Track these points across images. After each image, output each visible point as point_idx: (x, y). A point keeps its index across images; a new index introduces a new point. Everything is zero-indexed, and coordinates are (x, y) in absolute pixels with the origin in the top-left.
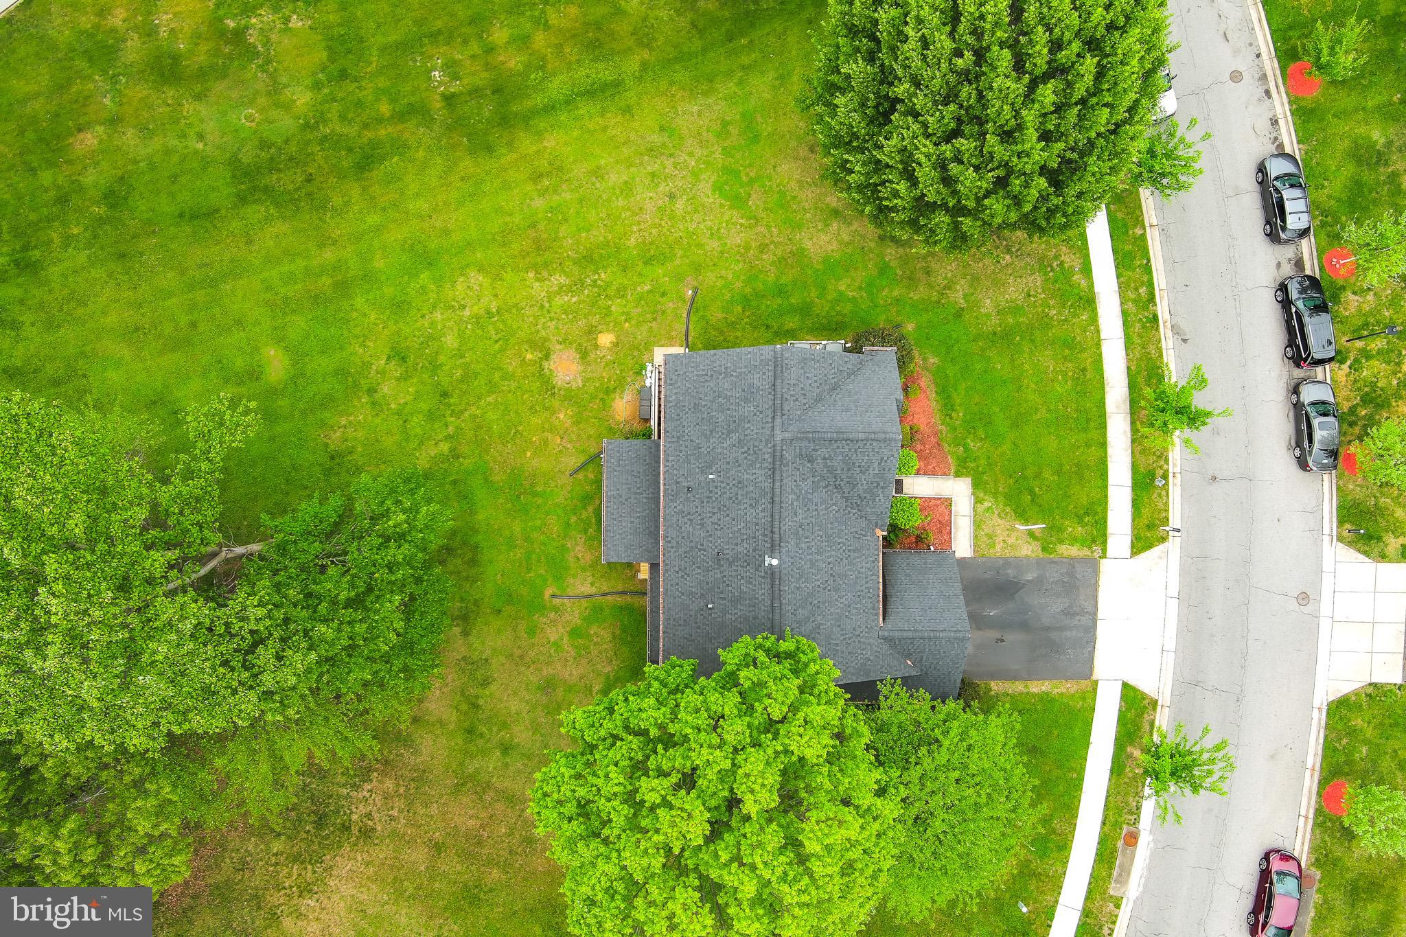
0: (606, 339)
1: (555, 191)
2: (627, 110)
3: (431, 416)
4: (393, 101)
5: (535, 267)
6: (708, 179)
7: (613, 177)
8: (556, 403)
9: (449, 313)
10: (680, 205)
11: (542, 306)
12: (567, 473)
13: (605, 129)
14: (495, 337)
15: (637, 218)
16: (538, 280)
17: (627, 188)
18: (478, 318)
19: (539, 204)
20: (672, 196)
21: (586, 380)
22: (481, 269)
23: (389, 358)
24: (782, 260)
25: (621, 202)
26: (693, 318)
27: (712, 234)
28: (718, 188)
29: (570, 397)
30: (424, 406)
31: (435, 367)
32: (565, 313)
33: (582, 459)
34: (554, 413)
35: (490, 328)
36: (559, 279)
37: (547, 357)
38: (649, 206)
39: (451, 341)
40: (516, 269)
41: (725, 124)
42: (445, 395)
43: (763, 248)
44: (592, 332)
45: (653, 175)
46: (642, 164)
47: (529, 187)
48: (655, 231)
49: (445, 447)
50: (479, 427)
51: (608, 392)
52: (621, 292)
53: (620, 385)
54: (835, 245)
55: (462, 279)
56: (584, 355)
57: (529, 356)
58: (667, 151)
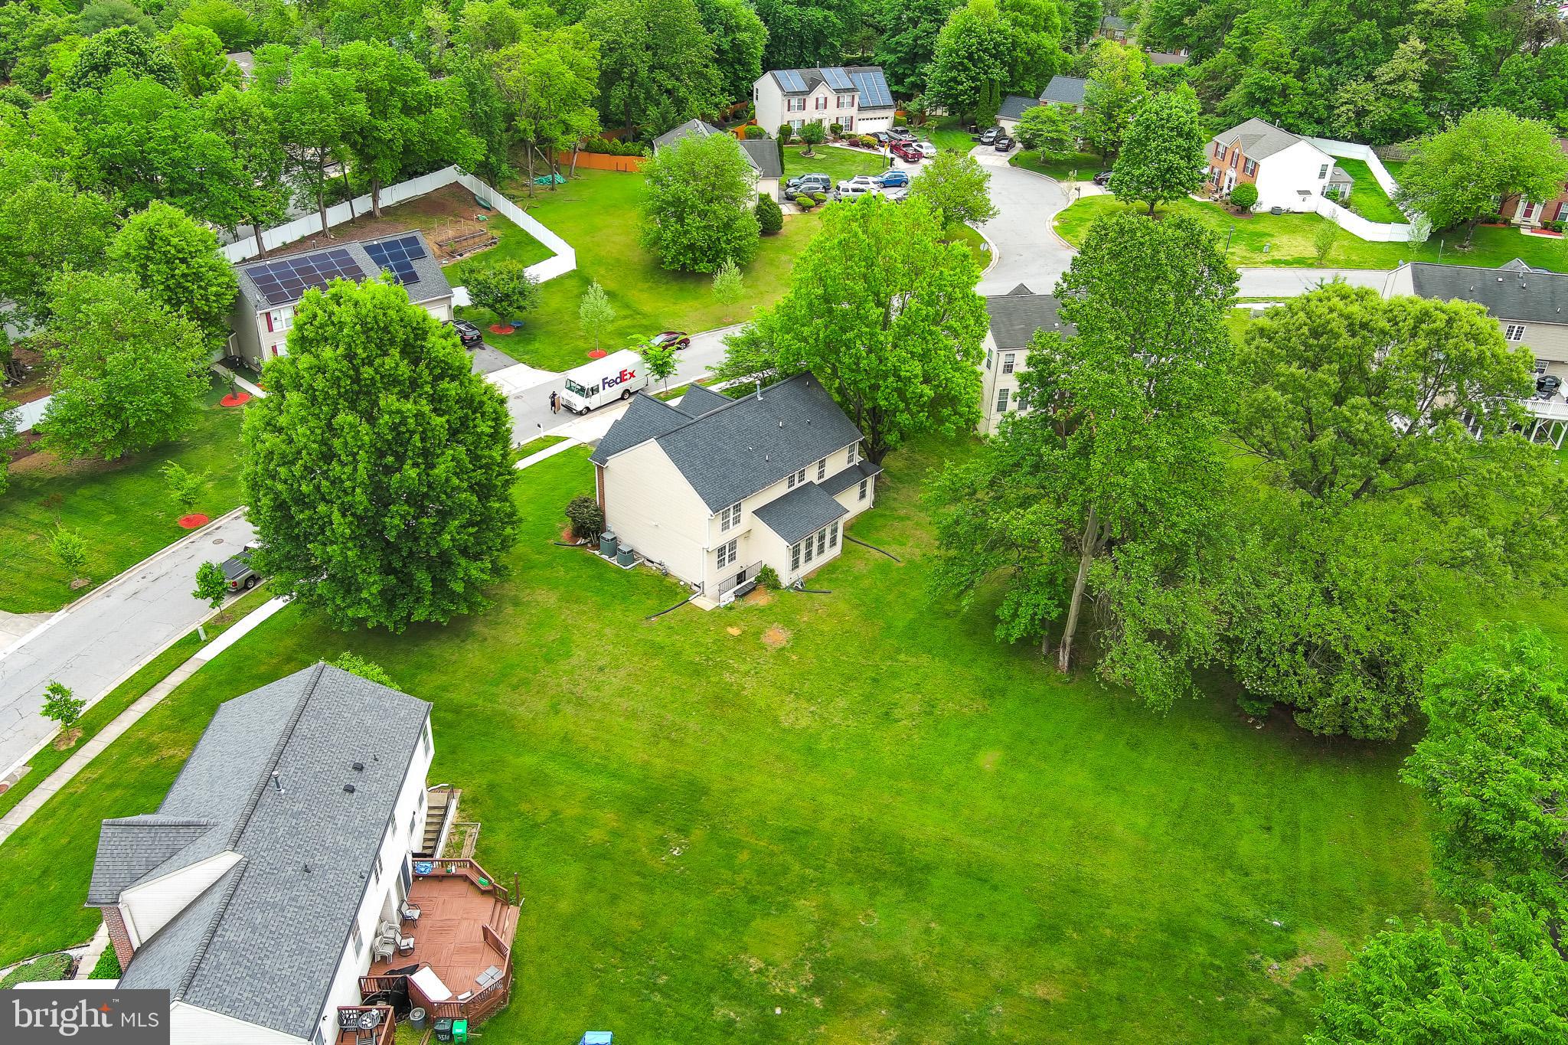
0: (734, 631)
1: (674, 724)
2: (565, 739)
3: (894, 675)
4: (732, 857)
5: (737, 695)
6: (563, 665)
7: (625, 705)
8: (803, 626)
9: (826, 715)
10: (602, 662)
11: (756, 673)
12: (831, 595)
13: (594, 739)
14: (808, 682)
15: (638, 673)
16: (744, 689)
17: (625, 692)
18: (809, 700)
19: (692, 725)
20: (601, 669)
21: (771, 623)
22: (776, 721)
23: (897, 721)
24: (577, 601)
25: (638, 687)
26: (666, 609)
27: (602, 636)
28: (566, 655)
29: (788, 623)
30: (897, 683)
31: (867, 698)
32: (745, 659)
33: (815, 595)
34: (808, 623)
35: (804, 689)
36: (730, 678)
37: (783, 649)
38: (622, 673)
39: (842, 703)
40: (753, 703)
41: (515, 687)
42: (875, 680)
43: (582, 613)
44: (738, 640)
45: (598, 689)
46: (596, 700)
47: (689, 740)
48: (636, 659)
49: (902, 657)
50: (867, 651)
51: (762, 611)
52: (698, 644)
53: (750, 610)
54: (538, 592)
55: (797, 727)
56: (757, 634)
57: (794, 658)
58: (573, 697)
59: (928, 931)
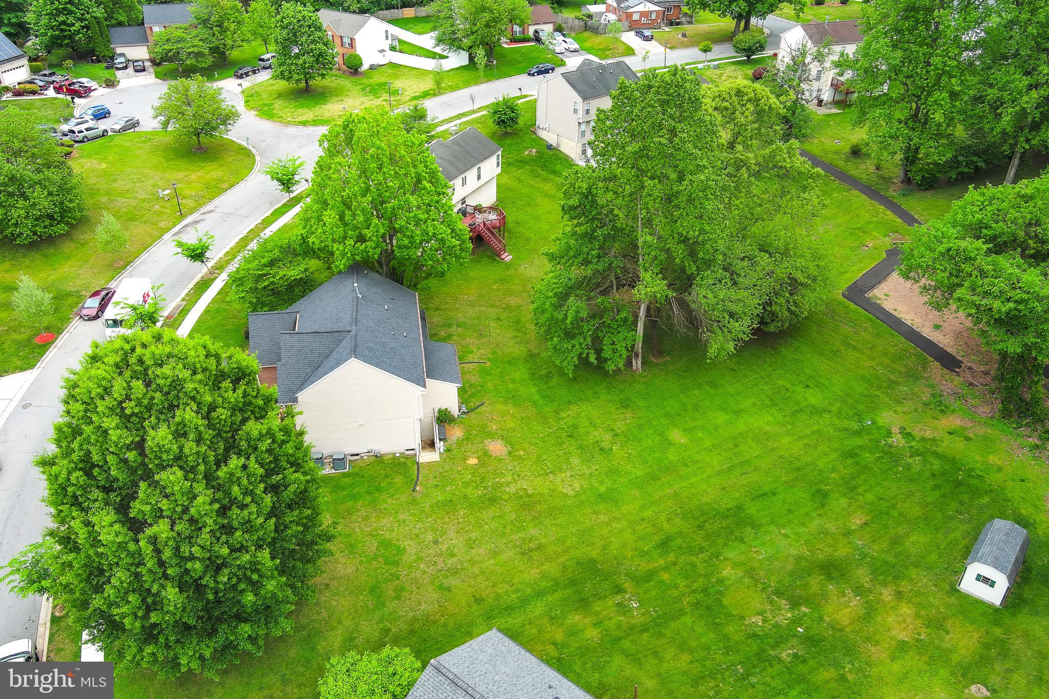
0: (473, 461)
1: (524, 539)
2: (478, 601)
3: (574, 427)
4: (661, 583)
5: (528, 496)
6: (408, 558)
7: (482, 551)
8: (500, 432)
9: (580, 472)
10: (430, 537)
11: (518, 476)
12: (486, 405)
13: (494, 585)
14: (547, 462)
15: (461, 526)
16: (525, 489)
17: (470, 544)
18: (561, 470)
19: (533, 531)
20: (436, 542)
21: (482, 442)
22: (565, 494)
23: (611, 449)
24: (351, 513)
25: (474, 535)
26: (415, 476)
27: (404, 522)
28: (400, 551)
29: (491, 435)
30: (582, 430)
31: (582, 448)
32: (502, 473)
33: (481, 409)
34: (500, 428)
35: (550, 466)
36: (512, 489)
37: (510, 453)
38: (452, 534)
39: (575, 460)
40: (542, 495)
41: (398, 597)
42: (571, 436)
43: (366, 518)
44: (482, 464)
45: (452, 555)
46: (461, 563)
47: (543, 541)
48: (447, 520)
49: (563, 414)
50: (545, 423)
51: (467, 438)
52: (467, 483)
53: (460, 443)
55: (577, 490)
56: (486, 453)
57: (522, 453)
58: (443, 573)
59: (786, 536)
